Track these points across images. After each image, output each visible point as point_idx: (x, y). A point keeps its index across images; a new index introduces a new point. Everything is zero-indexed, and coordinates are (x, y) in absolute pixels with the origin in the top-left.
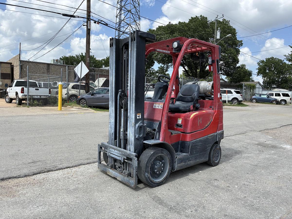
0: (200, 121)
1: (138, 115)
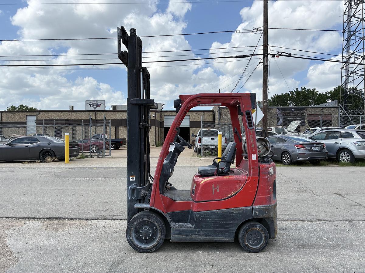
0: (215, 189)
1: (132, 178)
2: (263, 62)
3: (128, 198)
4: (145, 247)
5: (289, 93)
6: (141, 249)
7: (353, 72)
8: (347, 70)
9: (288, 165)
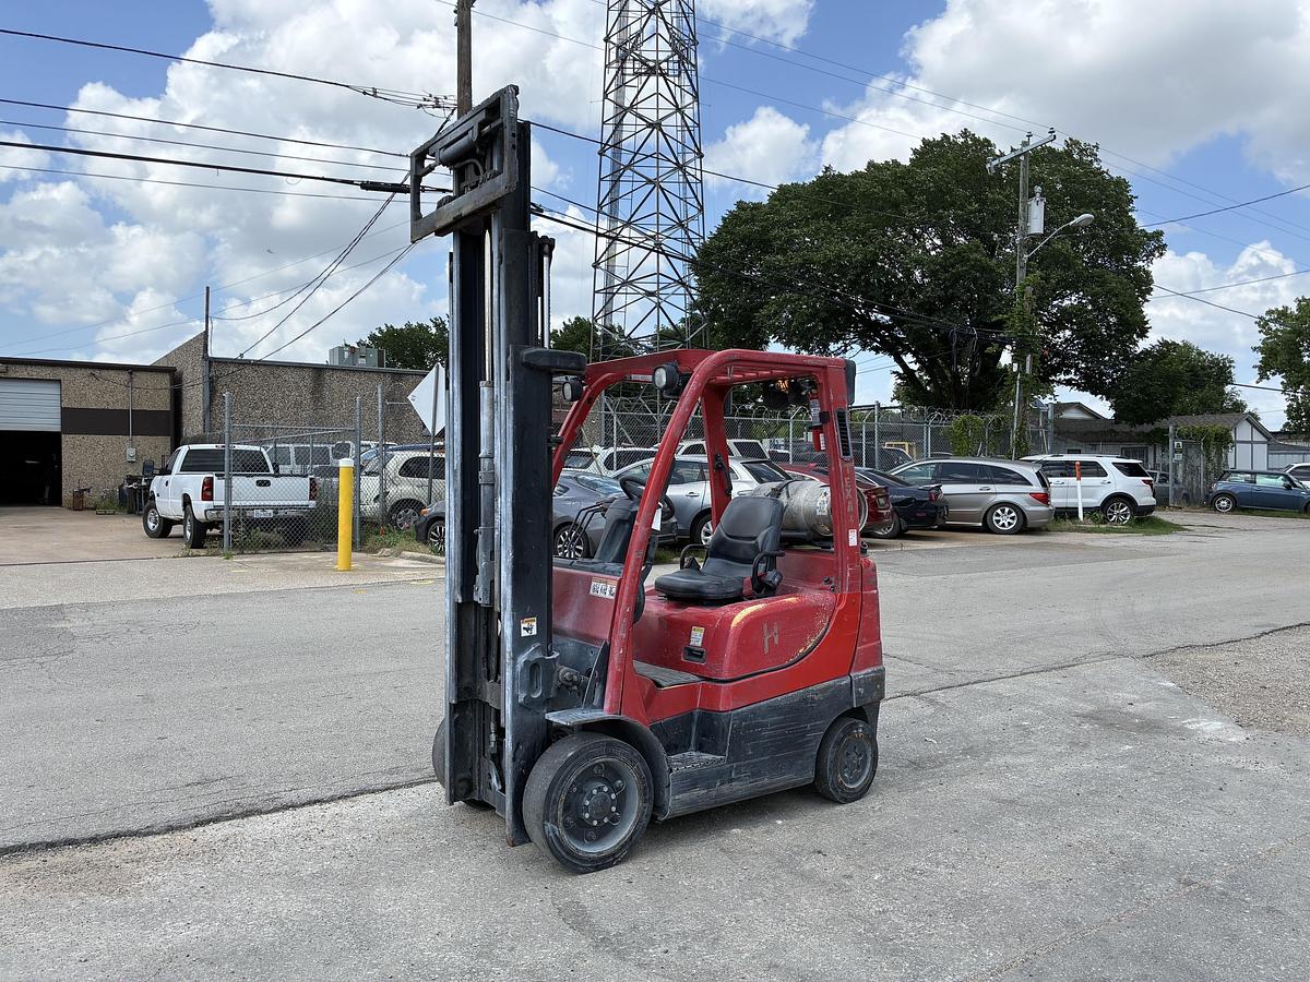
0: (770, 637)
1: (526, 625)
4: (599, 853)
6: (587, 860)
7: (625, 283)
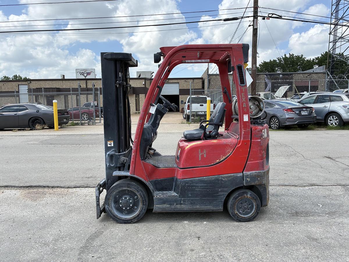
0: (201, 155)
1: (109, 143)
2: (252, 25)
3: (106, 165)
4: (126, 218)
5: (277, 59)
6: (121, 220)
7: (341, 38)
8: (335, 36)
9: (276, 129)
